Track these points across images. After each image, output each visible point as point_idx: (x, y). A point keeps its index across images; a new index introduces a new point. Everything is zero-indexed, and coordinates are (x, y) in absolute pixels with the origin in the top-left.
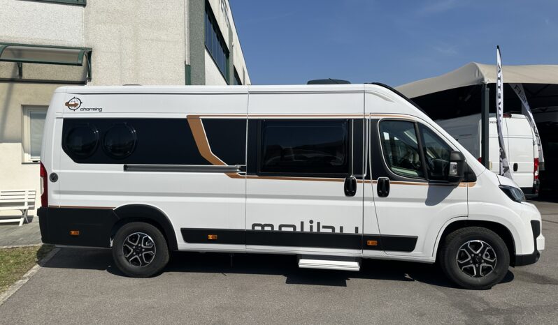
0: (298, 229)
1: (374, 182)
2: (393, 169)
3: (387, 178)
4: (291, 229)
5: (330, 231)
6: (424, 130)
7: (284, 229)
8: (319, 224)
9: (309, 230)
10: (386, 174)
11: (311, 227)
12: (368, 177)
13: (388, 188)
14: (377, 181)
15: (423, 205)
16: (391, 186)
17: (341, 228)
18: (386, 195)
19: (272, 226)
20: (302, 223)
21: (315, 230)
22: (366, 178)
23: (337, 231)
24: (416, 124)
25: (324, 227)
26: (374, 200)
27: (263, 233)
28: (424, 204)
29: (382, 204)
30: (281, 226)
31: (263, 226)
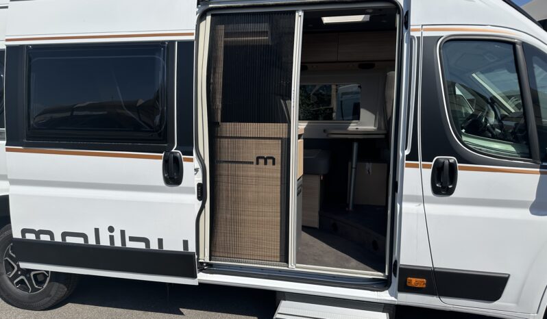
0: (92, 241)
1: (425, 166)
2: (464, 139)
3: (453, 159)
4: (80, 241)
5: (142, 246)
6: (535, 58)
7: (69, 240)
8: (123, 233)
9: (108, 244)
10: (452, 150)
11: (112, 238)
12: (413, 156)
13: (453, 178)
14: (432, 163)
15: (526, 213)
16: (461, 175)
17: (160, 241)
18: (450, 192)
19: (50, 233)
20: (97, 231)
21: (118, 243)
22: (409, 158)
23: (154, 246)
24: (519, 47)
25: (132, 239)
26: (423, 200)
27: (38, 244)
28: (527, 211)
29: (440, 208)
30: (64, 235)
31: (38, 233)
